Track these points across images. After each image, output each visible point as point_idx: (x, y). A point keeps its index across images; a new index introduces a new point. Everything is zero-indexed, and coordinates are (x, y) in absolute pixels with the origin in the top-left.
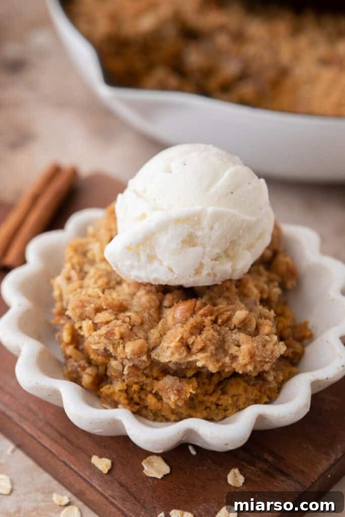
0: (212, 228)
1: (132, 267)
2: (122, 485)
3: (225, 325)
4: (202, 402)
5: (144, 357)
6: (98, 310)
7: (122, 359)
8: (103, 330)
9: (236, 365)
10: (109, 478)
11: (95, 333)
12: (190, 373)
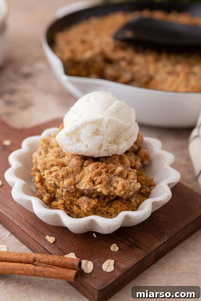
0: (107, 127)
1: (69, 144)
2: (59, 249)
3: (112, 173)
4: (100, 211)
5: (73, 186)
6: (52, 166)
7: (62, 187)
8: (54, 174)
9: (116, 191)
10: (54, 245)
11: (50, 176)
12: (94, 196)
